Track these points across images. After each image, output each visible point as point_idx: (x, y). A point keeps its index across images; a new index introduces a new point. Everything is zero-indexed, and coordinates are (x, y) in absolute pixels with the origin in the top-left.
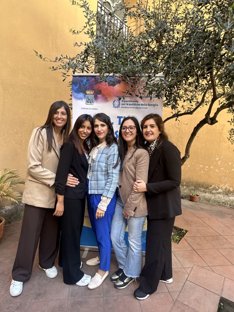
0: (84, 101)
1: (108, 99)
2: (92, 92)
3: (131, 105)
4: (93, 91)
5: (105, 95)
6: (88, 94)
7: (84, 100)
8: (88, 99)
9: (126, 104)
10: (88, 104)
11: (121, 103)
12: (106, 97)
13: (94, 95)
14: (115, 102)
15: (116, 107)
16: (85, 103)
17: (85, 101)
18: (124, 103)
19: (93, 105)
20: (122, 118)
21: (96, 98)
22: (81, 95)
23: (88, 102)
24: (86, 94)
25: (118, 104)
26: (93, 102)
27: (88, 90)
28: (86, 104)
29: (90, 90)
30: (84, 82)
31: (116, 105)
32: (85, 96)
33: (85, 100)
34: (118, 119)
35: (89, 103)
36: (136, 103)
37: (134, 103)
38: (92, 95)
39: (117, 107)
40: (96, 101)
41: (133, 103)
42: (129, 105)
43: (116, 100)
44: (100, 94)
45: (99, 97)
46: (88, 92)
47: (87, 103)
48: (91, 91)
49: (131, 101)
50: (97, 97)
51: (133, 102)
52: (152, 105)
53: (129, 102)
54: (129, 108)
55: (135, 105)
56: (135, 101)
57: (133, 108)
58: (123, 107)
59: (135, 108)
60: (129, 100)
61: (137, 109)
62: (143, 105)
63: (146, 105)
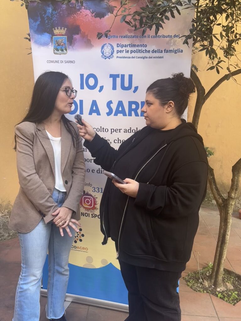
0: (51, 48)
1: (92, 43)
2: (63, 31)
3: (134, 52)
4: (64, 29)
5: (87, 35)
6: (56, 35)
7: (50, 47)
9: (124, 52)
10: (58, 52)
11: (116, 49)
12: (88, 38)
13: (66, 37)
14: (105, 47)
16: (53, 51)
17: (53, 48)
18: (122, 49)
20: (119, 77)
21: (71, 41)
22: (46, 37)
23: (58, 50)
24: (53, 34)
25: (110, 52)
26: (66, 50)
27: (56, 28)
28: (55, 53)
29: (59, 27)
30: (49, 12)
31: (107, 53)
32: (52, 38)
33: (52, 46)
34: (112, 79)
35: (60, 51)
36: (144, 49)
37: (140, 48)
38: (63, 35)
39: (109, 57)
40: (70, 47)
41: (137, 48)
42: (130, 52)
43: (106, 44)
44: (78, 34)
45: (76, 40)
46: (56, 31)
47: (56, 51)
48: (61, 29)
49: (134, 46)
50: (73, 39)
51: (138, 46)
52: (171, 51)
53: (130, 47)
54: (130, 58)
55: (140, 52)
56: (140, 45)
57: (139, 58)
58: (120, 57)
59: (141, 58)
60: (131, 44)
61: (145, 59)
62: (156, 52)
63: (161, 53)
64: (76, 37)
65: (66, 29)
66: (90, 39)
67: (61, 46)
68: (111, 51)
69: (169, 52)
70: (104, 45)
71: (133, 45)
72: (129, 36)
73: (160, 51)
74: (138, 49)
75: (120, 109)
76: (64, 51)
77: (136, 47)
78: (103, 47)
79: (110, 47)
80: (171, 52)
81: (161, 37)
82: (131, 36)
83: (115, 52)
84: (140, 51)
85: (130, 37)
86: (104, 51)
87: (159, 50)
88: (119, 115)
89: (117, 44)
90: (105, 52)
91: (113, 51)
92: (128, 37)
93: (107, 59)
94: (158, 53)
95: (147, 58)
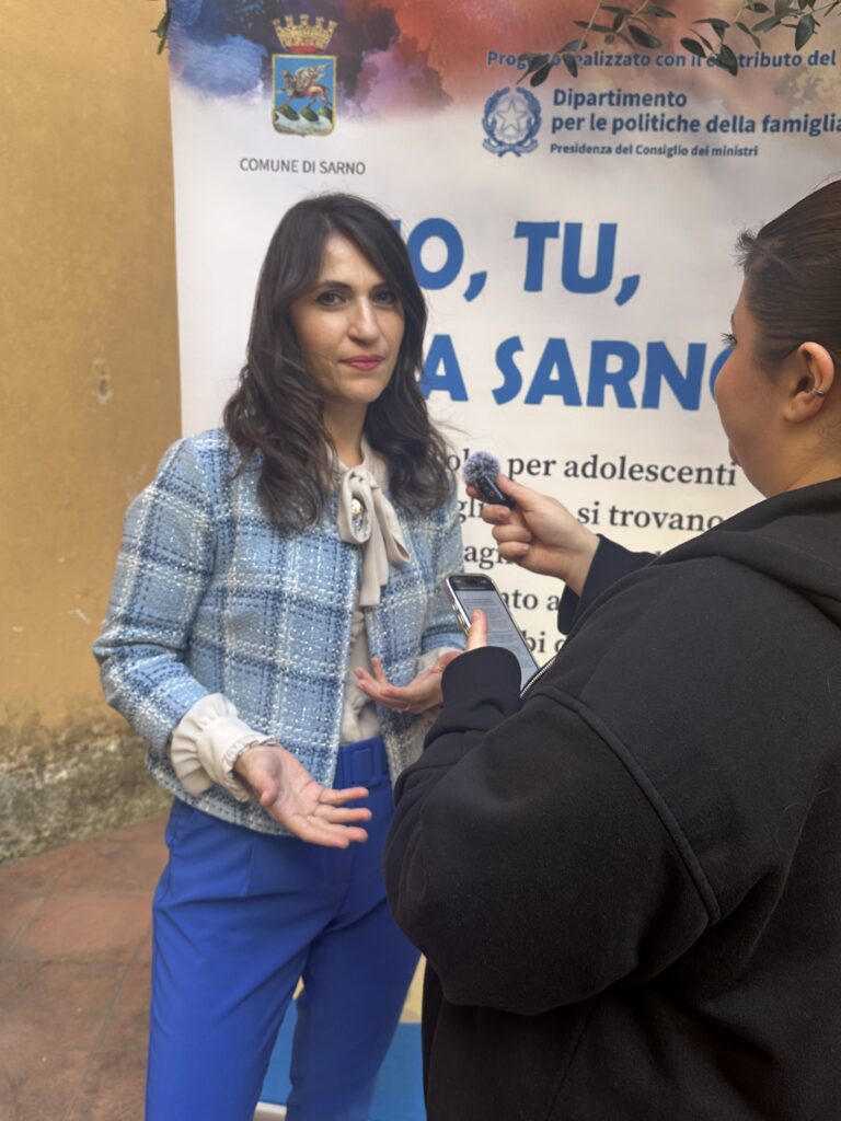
0: (261, 104)
1: (444, 86)
2: (322, 35)
3: (631, 124)
5: (425, 54)
6: (289, 50)
7: (257, 100)
8: (294, 85)
9: (586, 125)
10: (293, 125)
11: (549, 111)
12: (430, 65)
13: (334, 58)
14: (503, 105)
15: (512, 148)
16: (270, 118)
17: (270, 105)
18: (575, 115)
19: (325, 132)
20: (555, 235)
21: (353, 80)
22: (238, 56)
23: (292, 115)
24: (273, 46)
25: (523, 124)
26: (330, 116)
27: (289, 19)
28: (279, 129)
29: (304, 17)
31: (510, 131)
32: (267, 62)
33: (266, 97)
34: (524, 241)
35: (303, 121)
36: (671, 112)
37: (655, 110)
38: (318, 51)
39: (518, 148)
40: (350, 103)
41: (643, 110)
42: (609, 126)
43: (506, 91)
44: (383, 47)
45: (373, 71)
46: (290, 33)
47: (283, 120)
48: (312, 23)
49: (631, 99)
50: (360, 69)
51: (647, 100)
52: (795, 125)
53: (611, 103)
54: (609, 150)
55: (655, 129)
56: (657, 97)
57: (647, 151)
58: (566, 149)
59: (660, 151)
60: (616, 92)
61: (677, 158)
62: (724, 126)
63: (747, 130)
64: (378, 59)
65: (332, 24)
66: (436, 67)
67: (307, 100)
68: (529, 121)
69: (785, 130)
70: (499, 94)
71: (625, 96)
72: (610, 57)
73: (745, 125)
74: (648, 115)
75: (555, 375)
76: (323, 119)
77: (638, 104)
78: (491, 106)
79: (522, 106)
80: (791, 130)
81: (752, 62)
82: (619, 57)
83: (546, 124)
84: (654, 123)
85: (613, 61)
86: (494, 122)
87: (742, 118)
88: (546, 398)
89: (557, 92)
90: (499, 125)
91: (538, 123)
92: (605, 60)
93: (510, 155)
94: (734, 130)
95: (684, 152)
